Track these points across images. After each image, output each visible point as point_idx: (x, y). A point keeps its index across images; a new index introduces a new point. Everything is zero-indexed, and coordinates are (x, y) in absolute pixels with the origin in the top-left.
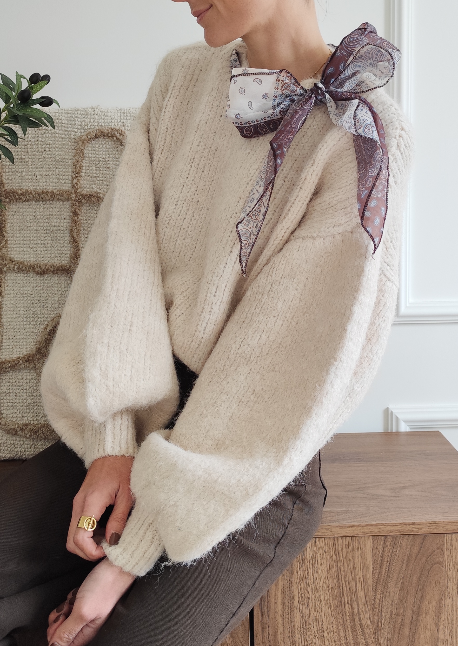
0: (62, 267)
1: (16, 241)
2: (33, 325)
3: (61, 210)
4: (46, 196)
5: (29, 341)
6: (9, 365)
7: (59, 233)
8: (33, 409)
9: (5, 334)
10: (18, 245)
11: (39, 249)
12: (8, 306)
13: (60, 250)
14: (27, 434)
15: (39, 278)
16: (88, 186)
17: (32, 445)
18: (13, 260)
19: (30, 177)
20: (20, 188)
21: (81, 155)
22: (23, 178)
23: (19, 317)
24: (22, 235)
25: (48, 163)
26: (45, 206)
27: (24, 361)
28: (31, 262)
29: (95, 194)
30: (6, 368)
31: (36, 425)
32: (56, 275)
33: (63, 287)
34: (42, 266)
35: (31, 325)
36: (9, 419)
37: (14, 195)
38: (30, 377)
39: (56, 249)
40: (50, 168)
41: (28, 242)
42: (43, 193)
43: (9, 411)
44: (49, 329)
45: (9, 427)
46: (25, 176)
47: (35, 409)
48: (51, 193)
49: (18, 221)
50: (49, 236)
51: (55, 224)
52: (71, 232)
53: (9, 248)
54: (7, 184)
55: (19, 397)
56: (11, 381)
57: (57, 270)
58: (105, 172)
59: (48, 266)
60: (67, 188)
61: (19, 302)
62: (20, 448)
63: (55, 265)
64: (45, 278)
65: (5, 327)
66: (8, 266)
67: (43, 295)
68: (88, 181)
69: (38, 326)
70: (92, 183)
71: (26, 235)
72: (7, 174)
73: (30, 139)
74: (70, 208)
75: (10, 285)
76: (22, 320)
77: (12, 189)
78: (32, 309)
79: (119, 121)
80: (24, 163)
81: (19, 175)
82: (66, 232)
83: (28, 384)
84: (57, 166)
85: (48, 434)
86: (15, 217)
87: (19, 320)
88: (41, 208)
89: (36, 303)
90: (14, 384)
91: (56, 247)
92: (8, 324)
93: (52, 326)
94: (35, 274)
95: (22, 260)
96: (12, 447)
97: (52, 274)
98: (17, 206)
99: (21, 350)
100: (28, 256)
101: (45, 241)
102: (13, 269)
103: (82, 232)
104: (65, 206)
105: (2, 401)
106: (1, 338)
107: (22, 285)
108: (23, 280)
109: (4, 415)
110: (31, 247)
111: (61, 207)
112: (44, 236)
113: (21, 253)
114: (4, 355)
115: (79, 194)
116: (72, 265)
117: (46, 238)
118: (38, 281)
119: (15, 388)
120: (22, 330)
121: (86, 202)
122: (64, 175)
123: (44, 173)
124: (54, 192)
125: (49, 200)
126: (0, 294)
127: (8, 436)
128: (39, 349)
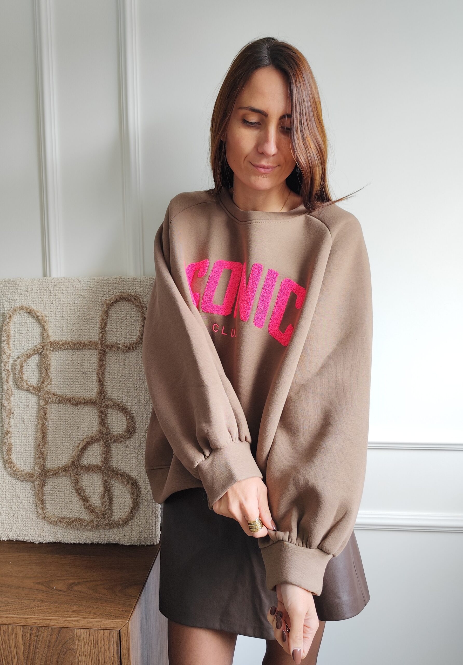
0: (90, 400)
1: (58, 380)
2: (69, 443)
3: (91, 356)
4: (80, 346)
5: (66, 455)
6: (52, 474)
7: (89, 374)
8: (69, 506)
9: (49, 449)
11: (74, 386)
12: (52, 428)
13: (90, 387)
14: (64, 525)
15: (74, 408)
16: (111, 338)
17: (68, 533)
18: (56, 394)
19: (69, 331)
20: (62, 339)
21: (106, 315)
23: (59, 437)
24: (62, 375)
26: (79, 353)
27: (63, 471)
28: (69, 395)
29: (116, 345)
30: (49, 476)
31: (71, 518)
32: (87, 406)
33: (91, 415)
34: (76, 399)
35: (68, 443)
36: (52, 513)
37: (56, 345)
38: (68, 483)
39: (87, 386)
40: (84, 324)
41: (67, 380)
42: (77, 343)
43: (52, 507)
44: (80, 447)
45: (51, 519)
46: (65, 330)
47: (70, 506)
48: (83, 344)
49: (60, 364)
50: (82, 376)
51: (87, 367)
52: (98, 373)
53: (53, 384)
54: (52, 337)
55: (59, 497)
56: (54, 484)
57: (87, 403)
58: (123, 328)
59: (80, 399)
60: (95, 340)
61: (59, 425)
62: (60, 534)
63: (85, 399)
64: (79, 408)
65: (49, 444)
66: (51, 399)
67: (77, 421)
68: (111, 334)
69: (73, 444)
70: (114, 336)
71: (65, 375)
72: (52, 328)
73: (68, 302)
74: (97, 355)
75: (53, 412)
76: (62, 439)
77: (55, 340)
78: (69, 431)
79: (134, 288)
80: (64, 320)
81: (61, 329)
82: (94, 373)
83: (66, 488)
84: (88, 323)
85: (79, 526)
86: (57, 361)
87: (59, 439)
88: (77, 355)
89: (72, 427)
90: (56, 487)
91: (87, 384)
92: (52, 442)
93: (83, 445)
94: (71, 405)
95: (62, 394)
96: (54, 534)
97: (83, 405)
98: (59, 353)
99: (61, 461)
100: (67, 391)
101: (79, 380)
102: (56, 400)
103: (106, 373)
104: (93, 354)
105: (47, 499)
106: (45, 453)
107: (62, 413)
108: (62, 409)
109: (48, 510)
110: (69, 384)
111: (91, 354)
112: (78, 376)
113: (62, 388)
114: (49, 465)
115: (104, 345)
116: (98, 399)
117: (79, 378)
118: (73, 410)
119: (56, 490)
120: (61, 447)
121: (109, 350)
122: (94, 330)
123: (79, 328)
124: (86, 343)
125: (82, 349)
126: (46, 419)
127: (51, 526)
128: (73, 462)
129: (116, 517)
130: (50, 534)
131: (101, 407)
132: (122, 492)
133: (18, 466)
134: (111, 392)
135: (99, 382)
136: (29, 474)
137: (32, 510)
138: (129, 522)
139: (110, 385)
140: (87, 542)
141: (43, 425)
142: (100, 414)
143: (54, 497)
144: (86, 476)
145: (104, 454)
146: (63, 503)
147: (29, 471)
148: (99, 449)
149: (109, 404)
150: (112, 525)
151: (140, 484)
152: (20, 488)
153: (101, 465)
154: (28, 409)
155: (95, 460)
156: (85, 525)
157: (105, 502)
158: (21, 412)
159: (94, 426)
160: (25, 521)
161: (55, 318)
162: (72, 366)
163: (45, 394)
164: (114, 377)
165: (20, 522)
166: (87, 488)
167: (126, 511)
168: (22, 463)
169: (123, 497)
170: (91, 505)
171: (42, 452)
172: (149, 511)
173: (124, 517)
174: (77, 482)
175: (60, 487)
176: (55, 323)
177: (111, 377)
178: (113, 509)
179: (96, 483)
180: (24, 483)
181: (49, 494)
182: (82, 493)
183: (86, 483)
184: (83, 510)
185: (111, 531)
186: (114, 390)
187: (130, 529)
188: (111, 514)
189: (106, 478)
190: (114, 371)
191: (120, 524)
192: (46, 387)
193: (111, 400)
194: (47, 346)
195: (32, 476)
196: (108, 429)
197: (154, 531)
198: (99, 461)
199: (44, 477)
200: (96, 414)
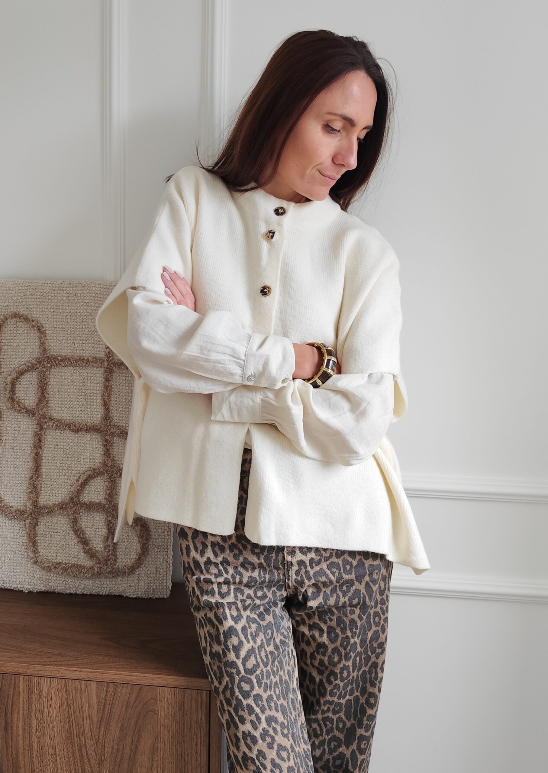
0: (93, 427)
1: (56, 401)
2: (67, 476)
3: (95, 375)
4: (82, 363)
5: (63, 490)
6: (47, 511)
7: (93, 396)
9: (43, 483)
10: (57, 405)
11: (75, 410)
12: (47, 458)
13: (93, 411)
14: (60, 571)
15: (74, 435)
17: (64, 581)
18: (53, 419)
19: (69, 345)
20: (61, 354)
22: (64, 345)
23: (56, 469)
24: (60, 396)
25: (85, 333)
26: (81, 371)
27: (59, 508)
28: (68, 421)
31: (67, 564)
32: (89, 434)
33: (94, 444)
34: (76, 425)
35: (65, 477)
36: (45, 557)
37: (55, 361)
38: (64, 522)
39: (89, 410)
40: (87, 337)
41: (66, 403)
42: (80, 359)
43: (45, 550)
44: (81, 481)
45: (44, 564)
46: (65, 343)
47: (67, 550)
48: (86, 360)
49: (57, 383)
50: (83, 398)
51: (90, 388)
52: (103, 395)
53: (49, 407)
54: (49, 351)
55: (54, 539)
56: (47, 524)
57: (90, 430)
59: (81, 425)
60: (101, 356)
61: (56, 455)
62: (54, 583)
63: (88, 425)
64: (79, 435)
65: (44, 477)
66: (48, 424)
67: (77, 450)
69: (72, 478)
71: (64, 396)
72: (50, 341)
73: (69, 311)
74: (103, 374)
75: (49, 440)
76: (58, 471)
77: (53, 355)
78: (67, 462)
80: (64, 332)
81: (60, 343)
82: (98, 395)
83: (62, 528)
84: (93, 336)
85: (77, 573)
86: (55, 380)
87: (55, 471)
88: (78, 373)
89: (71, 458)
90: (50, 527)
91: (90, 408)
92: (47, 474)
93: (83, 479)
94: (71, 432)
95: (60, 418)
96: (47, 581)
97: (85, 432)
98: (57, 371)
99: (57, 498)
100: (65, 415)
101: (81, 403)
102: (52, 426)
103: (112, 396)
104: (98, 372)
105: (39, 541)
106: (39, 486)
107: (59, 440)
108: (60, 436)
109: (41, 554)
110: (68, 407)
111: (95, 372)
112: (80, 398)
113: (60, 412)
114: (42, 501)
115: (111, 362)
116: (102, 425)
117: (81, 400)
118: (73, 438)
119: (50, 530)
120: (58, 480)
121: (116, 369)
122: (99, 344)
123: (81, 342)
124: (89, 359)
125: (85, 366)
126: (41, 448)
127: (44, 572)
128: (72, 499)
129: (120, 564)
130: (42, 582)
131: (106, 435)
132: (128, 535)
133: (6, 501)
134: (118, 418)
135: (104, 405)
136: (19, 511)
137: (21, 553)
138: (136, 570)
139: (116, 410)
140: (85, 593)
141: (37, 454)
142: (105, 443)
143: (47, 539)
144: (86, 515)
145: (109, 490)
146: (59, 546)
147: (19, 507)
148: (102, 484)
149: (115, 432)
150: (116, 573)
151: (150, 526)
152: (7, 527)
153: (104, 503)
154: (19, 436)
155: (97, 497)
156: (85, 572)
157: (109, 546)
158: (10, 438)
159: (97, 458)
160: (13, 565)
161: (53, 329)
162: (72, 387)
163: (40, 418)
164: (121, 400)
165: (6, 567)
166: (87, 529)
167: (133, 558)
168: (11, 498)
169: (130, 541)
170: (91, 549)
171: (35, 485)
172: (159, 558)
173: (130, 564)
174: (75, 521)
175: (55, 528)
176: (52, 335)
177: (118, 400)
178: (117, 555)
179: (98, 524)
180: (13, 522)
181: (42, 535)
182: (81, 535)
183: (86, 523)
184: (82, 555)
185: (114, 580)
186: (122, 415)
187: (137, 578)
188: (115, 560)
189: (110, 519)
190: (122, 394)
191: (125, 572)
192: (41, 409)
193: (118, 427)
194: (44, 362)
195: (23, 513)
196: (114, 461)
197: (165, 581)
198: (102, 498)
199: (38, 514)
200: (100, 443)
